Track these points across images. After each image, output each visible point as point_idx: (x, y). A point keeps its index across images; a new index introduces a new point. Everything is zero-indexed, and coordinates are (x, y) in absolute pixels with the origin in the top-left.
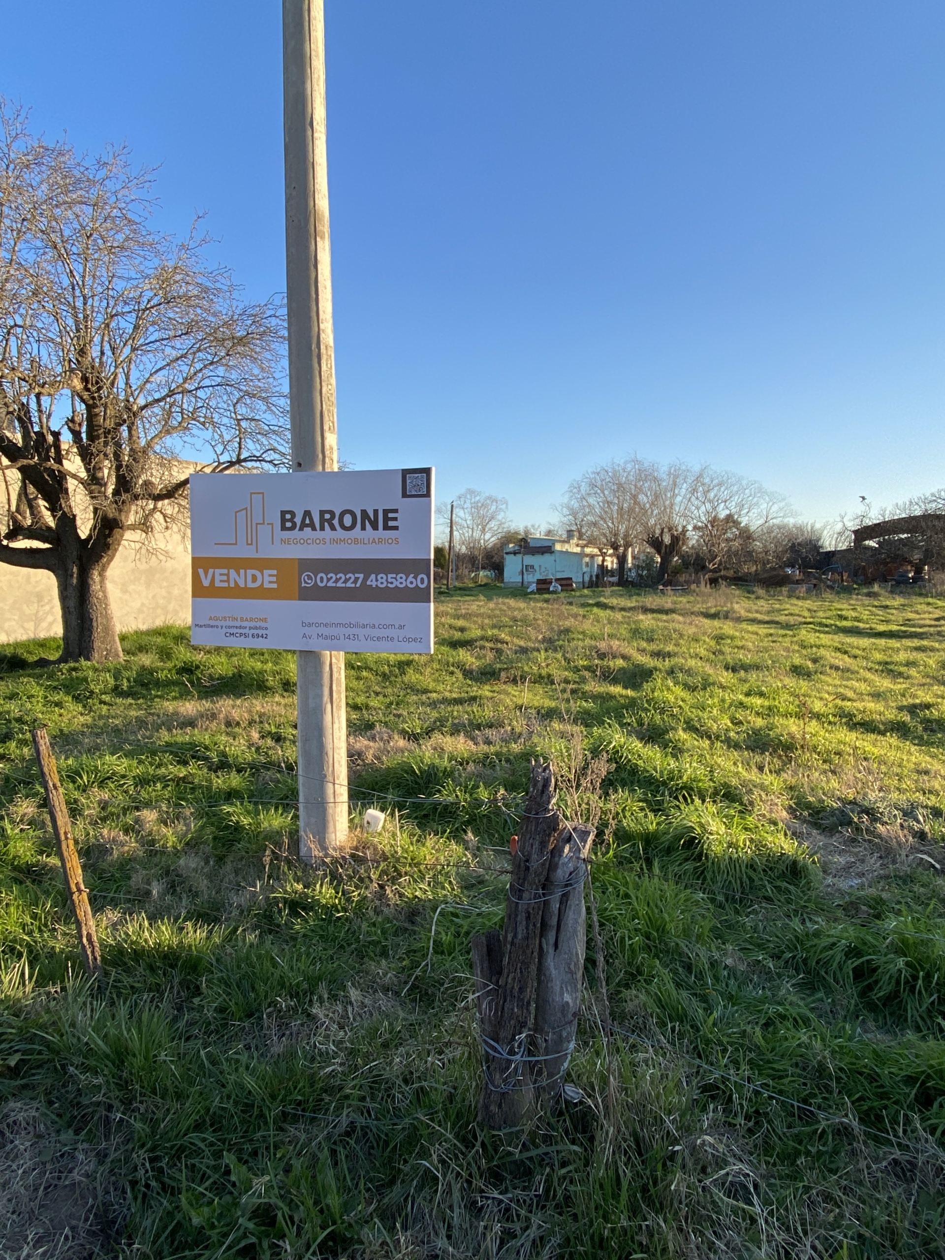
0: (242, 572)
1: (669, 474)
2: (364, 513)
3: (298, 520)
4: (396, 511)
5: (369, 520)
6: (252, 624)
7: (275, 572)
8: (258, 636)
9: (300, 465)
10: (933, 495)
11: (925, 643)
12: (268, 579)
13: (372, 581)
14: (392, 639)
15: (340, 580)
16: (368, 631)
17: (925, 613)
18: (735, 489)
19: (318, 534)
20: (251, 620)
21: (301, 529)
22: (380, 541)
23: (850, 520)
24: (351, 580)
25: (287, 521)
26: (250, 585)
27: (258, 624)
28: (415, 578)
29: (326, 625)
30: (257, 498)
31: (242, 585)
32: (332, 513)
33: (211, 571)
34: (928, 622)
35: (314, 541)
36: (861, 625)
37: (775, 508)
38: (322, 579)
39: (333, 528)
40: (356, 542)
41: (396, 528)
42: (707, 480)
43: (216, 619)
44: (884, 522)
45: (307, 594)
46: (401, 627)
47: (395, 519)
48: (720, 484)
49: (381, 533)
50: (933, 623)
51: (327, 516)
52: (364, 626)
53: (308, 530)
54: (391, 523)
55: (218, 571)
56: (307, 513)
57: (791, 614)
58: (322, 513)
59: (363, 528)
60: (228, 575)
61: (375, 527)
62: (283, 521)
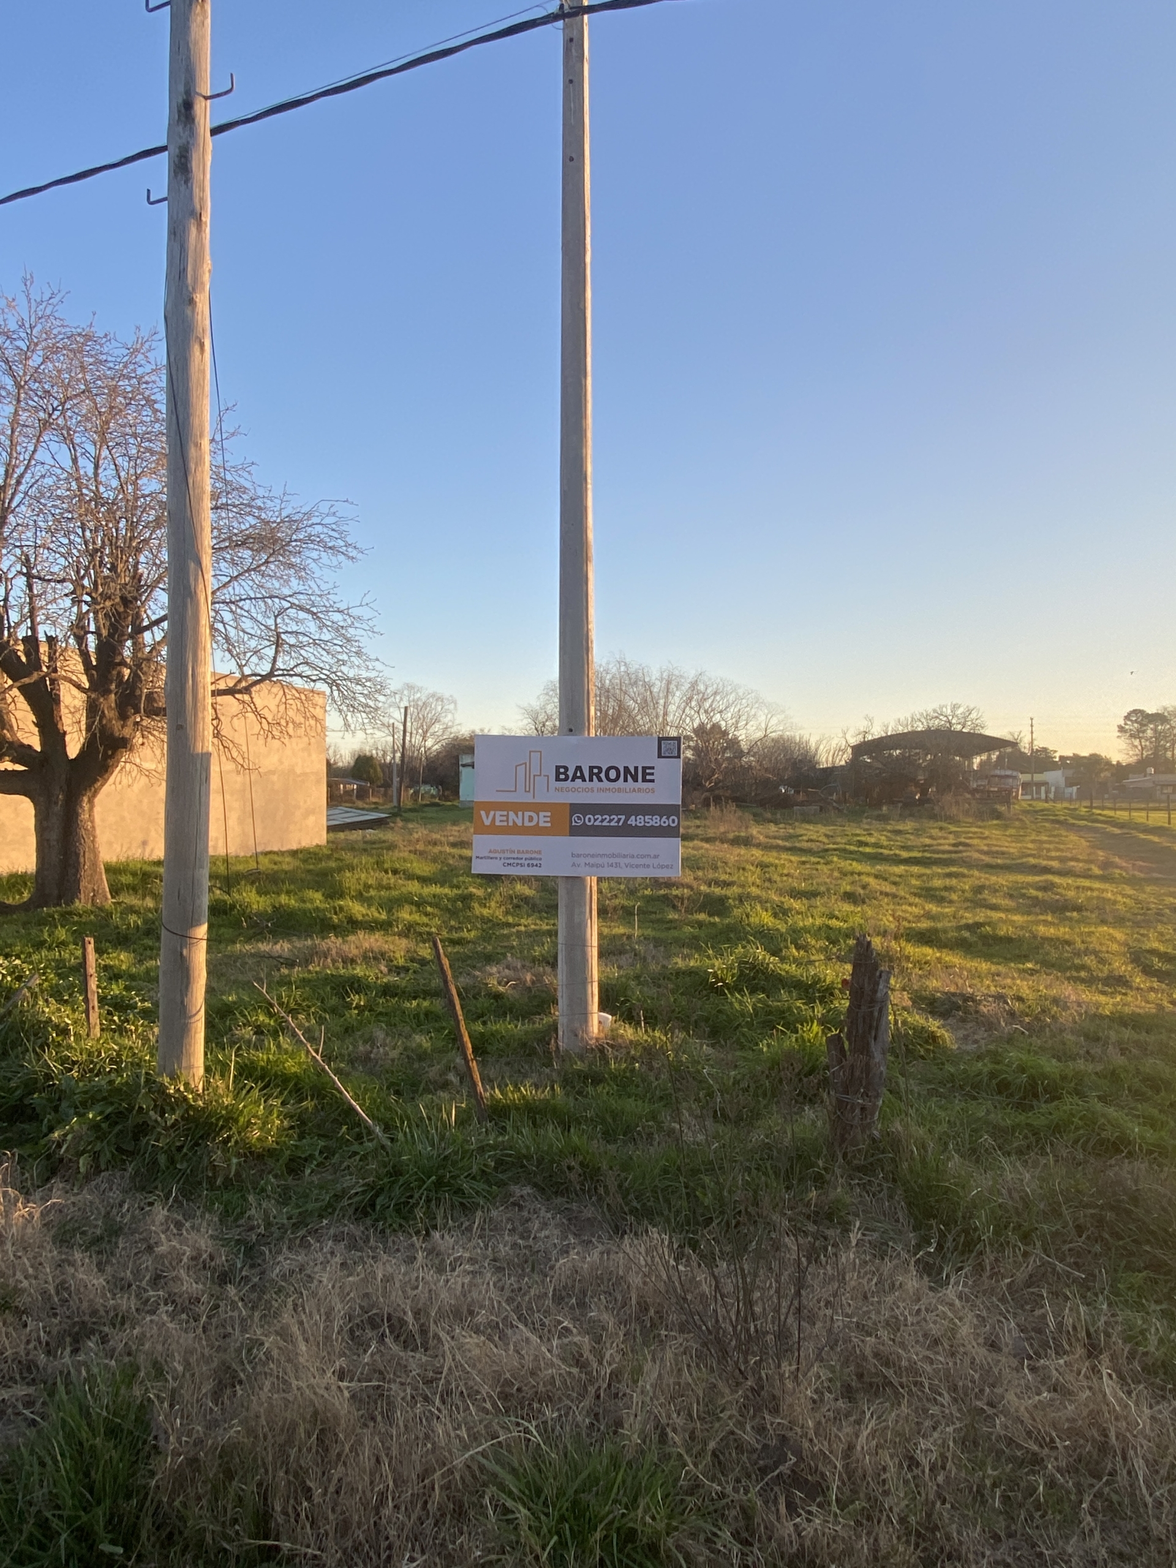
0: (520, 813)
1: (661, 680)
2: (626, 769)
3: (570, 773)
4: (653, 768)
5: (630, 774)
6: (528, 856)
7: (549, 814)
8: (533, 865)
9: (571, 730)
10: (935, 711)
11: (954, 869)
12: (543, 819)
13: (632, 821)
14: (648, 866)
15: (607, 820)
16: (627, 861)
17: (940, 838)
18: (732, 697)
19: (588, 784)
20: (527, 852)
21: (573, 780)
22: (640, 790)
23: (853, 737)
24: (615, 820)
25: (561, 774)
26: (527, 824)
27: (533, 856)
28: (668, 818)
29: (593, 856)
30: (535, 757)
31: (520, 824)
32: (600, 769)
33: (492, 813)
34: (947, 848)
35: (584, 790)
36: (886, 852)
37: (774, 721)
38: (590, 820)
39: (600, 780)
40: (619, 790)
41: (652, 781)
42: (702, 687)
43: (496, 851)
44: (887, 737)
45: (575, 831)
46: (656, 857)
47: (652, 774)
48: (715, 693)
49: (640, 784)
50: (951, 848)
51: (595, 771)
52: (625, 856)
53: (579, 781)
54: (648, 777)
55: (498, 813)
56: (579, 768)
57: (812, 841)
58: (591, 768)
59: (626, 780)
60: (507, 816)
61: (635, 780)
62: (558, 774)
